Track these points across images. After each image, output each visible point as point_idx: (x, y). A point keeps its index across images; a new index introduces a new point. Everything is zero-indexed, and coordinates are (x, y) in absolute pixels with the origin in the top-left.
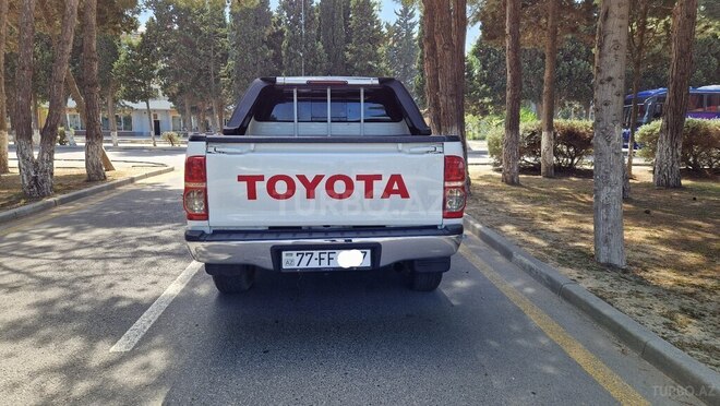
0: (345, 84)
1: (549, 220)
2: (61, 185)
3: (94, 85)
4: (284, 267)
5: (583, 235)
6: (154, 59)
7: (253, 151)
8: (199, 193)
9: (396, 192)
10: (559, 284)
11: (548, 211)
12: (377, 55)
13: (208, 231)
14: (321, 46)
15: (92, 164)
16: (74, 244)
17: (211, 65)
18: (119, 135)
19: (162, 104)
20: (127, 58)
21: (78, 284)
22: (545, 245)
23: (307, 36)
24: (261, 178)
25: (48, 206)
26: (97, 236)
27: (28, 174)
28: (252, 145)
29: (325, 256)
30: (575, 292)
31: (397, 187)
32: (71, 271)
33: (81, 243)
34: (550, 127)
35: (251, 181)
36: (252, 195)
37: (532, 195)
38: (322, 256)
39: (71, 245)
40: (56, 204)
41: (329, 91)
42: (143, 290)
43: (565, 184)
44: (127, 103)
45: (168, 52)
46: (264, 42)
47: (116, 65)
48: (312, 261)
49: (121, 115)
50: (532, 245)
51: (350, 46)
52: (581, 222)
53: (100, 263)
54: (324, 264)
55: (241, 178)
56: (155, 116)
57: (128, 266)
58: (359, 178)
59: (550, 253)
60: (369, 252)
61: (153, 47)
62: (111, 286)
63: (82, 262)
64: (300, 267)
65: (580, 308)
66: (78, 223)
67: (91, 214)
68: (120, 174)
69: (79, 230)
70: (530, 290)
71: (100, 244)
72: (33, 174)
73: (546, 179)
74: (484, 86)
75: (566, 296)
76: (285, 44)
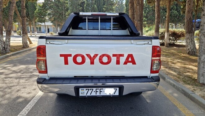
0: (106, 15)
1: (173, 63)
2: (14, 49)
3: (24, 17)
4: (80, 95)
5: (188, 70)
6: (47, 10)
7: (67, 43)
8: (43, 62)
9: (130, 62)
10: (188, 93)
11: (172, 60)
12: (113, 9)
13: (47, 78)
14: (96, 6)
15: (24, 42)
16: (12, 71)
17: (63, 12)
18: (37, 33)
19: (49, 24)
20: (39, 10)
21: (6, 90)
22: (176, 74)
23: (92, 3)
24: (70, 55)
25: (8, 56)
26: (20, 68)
27: (2, 46)
28: (66, 41)
29: (98, 90)
30: (197, 98)
31: (131, 59)
32: (6, 83)
33: (14, 71)
34: (168, 31)
35: (66, 57)
36: (66, 63)
37: (164, 53)
38: (97, 90)
39: (10, 72)
40: (10, 56)
41: (99, 18)
42: (29, 93)
43: (173, 49)
44: (40, 23)
45: (50, 8)
46: (79, 5)
47: (35, 12)
48: (93, 93)
49: (38, 27)
50: (171, 74)
51: (105, 6)
52: (185, 64)
53: (18, 80)
54: (98, 94)
55: (61, 55)
56: (48, 27)
57: (27, 81)
58: (114, 55)
59: (179, 78)
60: (118, 89)
61: (46, 6)
62: (18, 91)
63: (11, 79)
64: (87, 95)
65: (199, 105)
66: (15, 63)
67: (21, 59)
68: (34, 45)
69: (15, 66)
70: (176, 95)
71: (20, 72)
72: (3, 46)
73: (166, 48)
74: (145, 18)
75: (192, 99)
76: (85, 5)
